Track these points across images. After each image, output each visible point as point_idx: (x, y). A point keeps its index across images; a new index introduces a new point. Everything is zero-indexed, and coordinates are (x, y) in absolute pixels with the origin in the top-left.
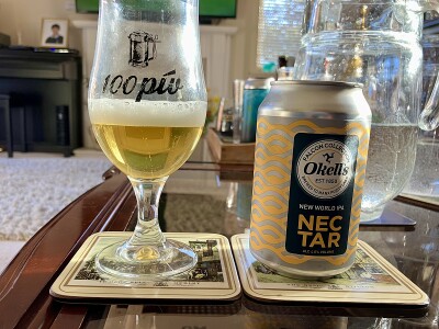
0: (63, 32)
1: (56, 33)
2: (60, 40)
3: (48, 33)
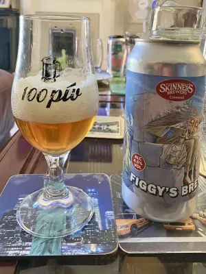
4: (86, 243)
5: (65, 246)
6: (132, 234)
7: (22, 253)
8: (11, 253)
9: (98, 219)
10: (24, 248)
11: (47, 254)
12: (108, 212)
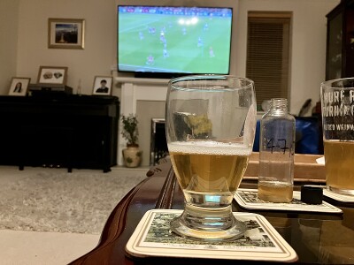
0: (108, 85)
1: (103, 86)
2: (106, 90)
3: (98, 86)
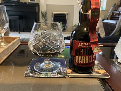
4: (58, 74)
5: (51, 75)
6: (72, 73)
7: (39, 76)
8: (36, 76)
9: (61, 69)
10: (39, 75)
11: (46, 76)
12: (64, 68)
